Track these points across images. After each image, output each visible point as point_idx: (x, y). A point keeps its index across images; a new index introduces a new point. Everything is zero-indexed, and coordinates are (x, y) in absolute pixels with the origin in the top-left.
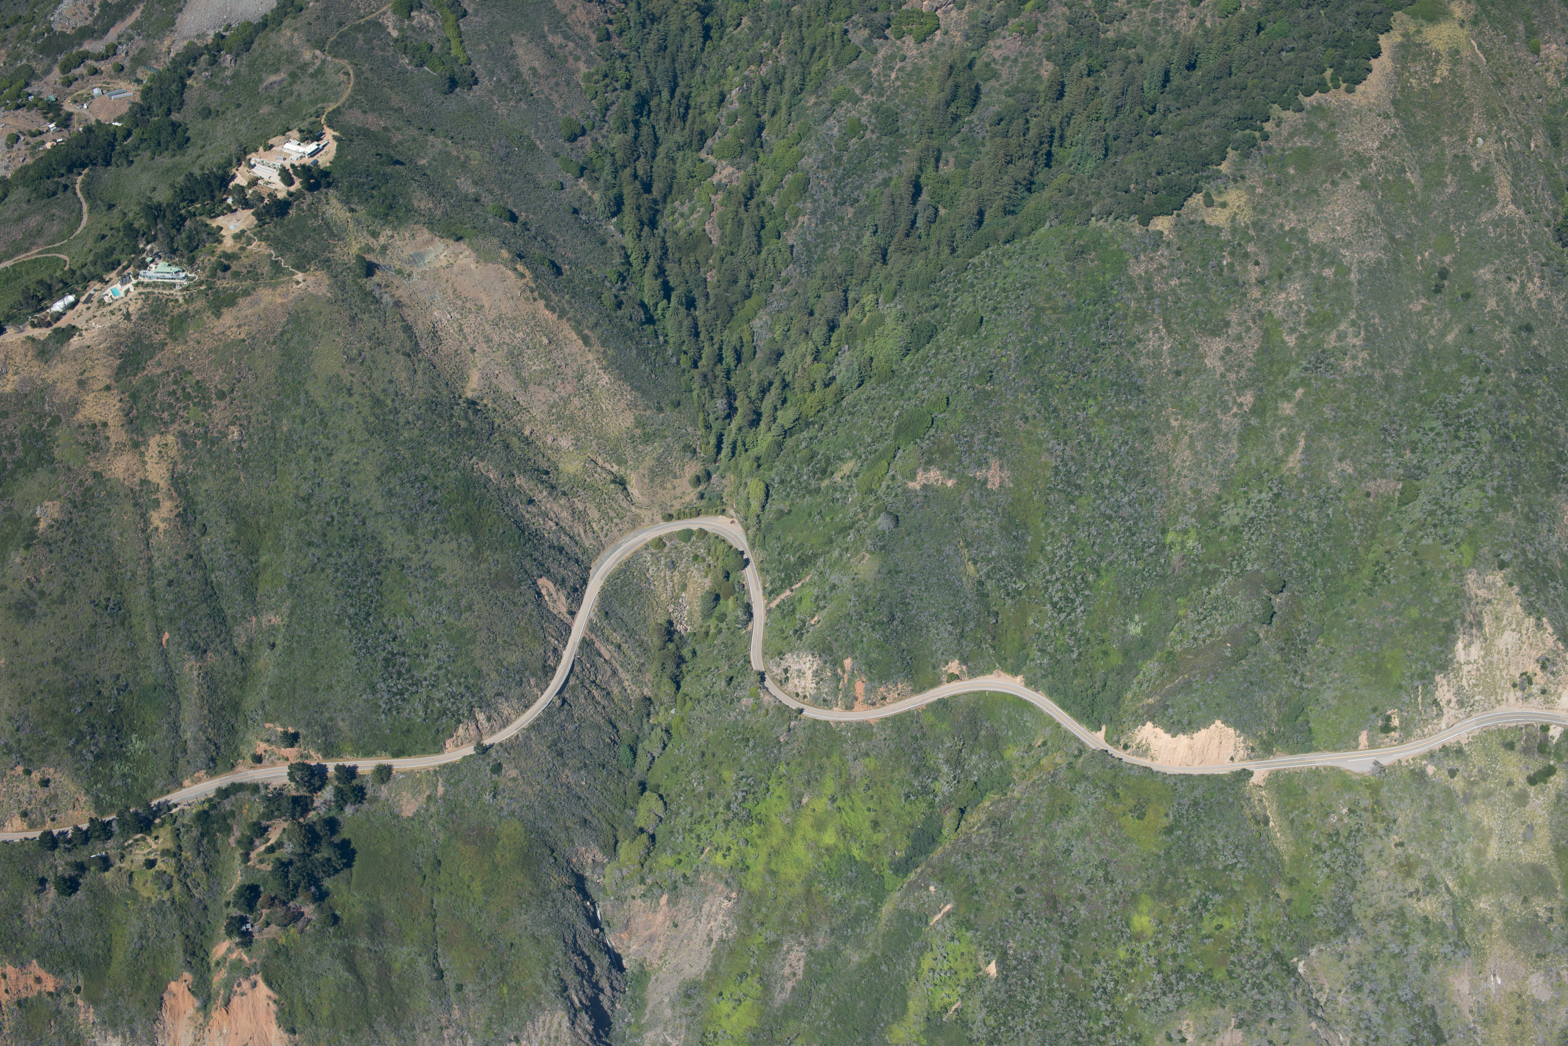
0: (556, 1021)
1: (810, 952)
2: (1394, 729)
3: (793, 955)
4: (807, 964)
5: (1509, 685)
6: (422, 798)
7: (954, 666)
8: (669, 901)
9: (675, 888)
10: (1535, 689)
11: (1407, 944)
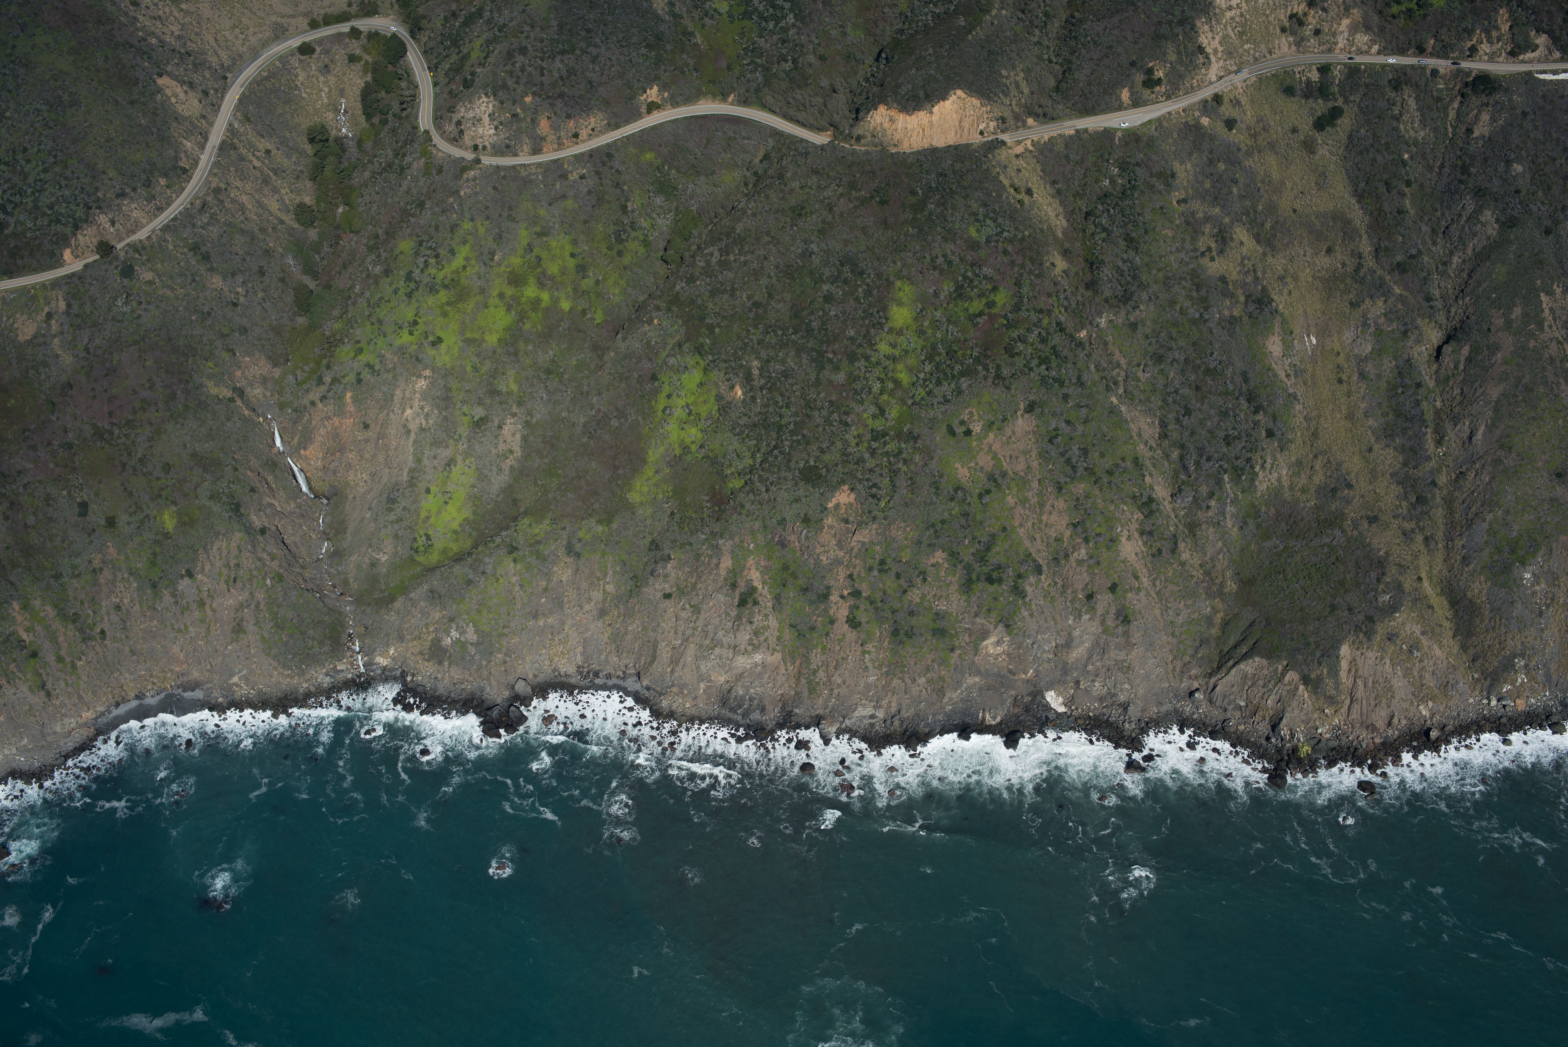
0: (234, 545)
1: (527, 424)
2: (1159, 82)
3: (507, 430)
4: (524, 439)
5: (1278, 31)
6: (42, 316)
7: (653, 94)
8: (355, 400)
9: (359, 381)
10: (1308, 31)
11: (1206, 309)
